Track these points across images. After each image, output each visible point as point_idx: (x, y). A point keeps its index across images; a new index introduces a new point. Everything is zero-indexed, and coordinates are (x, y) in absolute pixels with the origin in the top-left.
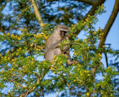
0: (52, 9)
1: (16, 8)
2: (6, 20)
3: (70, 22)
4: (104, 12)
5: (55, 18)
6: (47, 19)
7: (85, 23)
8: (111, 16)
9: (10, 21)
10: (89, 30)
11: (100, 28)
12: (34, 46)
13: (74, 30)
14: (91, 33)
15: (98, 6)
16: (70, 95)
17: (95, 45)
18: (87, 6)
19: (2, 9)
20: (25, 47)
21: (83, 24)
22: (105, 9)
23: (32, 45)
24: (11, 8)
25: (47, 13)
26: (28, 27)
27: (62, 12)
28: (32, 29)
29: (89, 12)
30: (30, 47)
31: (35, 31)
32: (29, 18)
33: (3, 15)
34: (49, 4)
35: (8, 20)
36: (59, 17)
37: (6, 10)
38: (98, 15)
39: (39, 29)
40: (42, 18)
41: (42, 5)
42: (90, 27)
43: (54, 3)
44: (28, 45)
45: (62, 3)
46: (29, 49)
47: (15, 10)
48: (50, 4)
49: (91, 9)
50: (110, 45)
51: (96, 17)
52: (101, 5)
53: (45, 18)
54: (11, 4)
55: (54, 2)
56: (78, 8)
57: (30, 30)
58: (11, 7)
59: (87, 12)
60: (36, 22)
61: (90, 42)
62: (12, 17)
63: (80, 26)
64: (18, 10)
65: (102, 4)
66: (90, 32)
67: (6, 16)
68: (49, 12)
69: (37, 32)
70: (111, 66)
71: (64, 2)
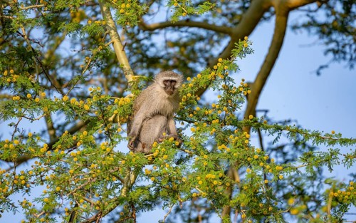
0: (152, 45)
2: (66, 65)
4: (250, 53)
5: (159, 62)
6: (145, 64)
7: (213, 73)
8: (267, 56)
9: (73, 67)
10: (223, 83)
11: (243, 80)
12: (114, 121)
13: (192, 88)
14: (227, 89)
15: (237, 42)
16: (191, 209)
18: (225, 37)
19: (57, 46)
20: (98, 123)
21: (209, 77)
22: (251, 47)
23: (111, 119)
24: (76, 44)
26: (108, 80)
27: (171, 51)
28: (116, 84)
29: (225, 49)
30: (109, 122)
31: (123, 86)
32: (109, 61)
34: (147, 35)
35: (70, 66)
36: (168, 60)
37: (65, 49)
38: (238, 58)
41: (133, 37)
42: (226, 78)
43: (156, 33)
44: (105, 118)
45: (172, 32)
46: (106, 125)
47: (83, 46)
48: (150, 34)
49: (229, 43)
50: (266, 111)
51: (235, 62)
52: (243, 39)
55: (156, 31)
56: (206, 41)
57: (113, 84)
58: (75, 41)
61: (225, 108)
62: (76, 61)
63: (204, 81)
64: (88, 49)
65: (246, 37)
66: (224, 87)
67: (65, 59)
68: (148, 50)
69: (127, 88)
70: (269, 152)
71: (176, 31)
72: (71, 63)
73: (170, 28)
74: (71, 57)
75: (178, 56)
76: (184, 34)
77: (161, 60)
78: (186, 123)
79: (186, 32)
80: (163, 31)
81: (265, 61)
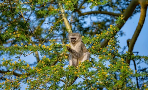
0: (85, 23)
8: (137, 27)
13: (98, 39)
19: (42, 24)
24: (50, 23)
33: (42, 29)
43: (86, 17)
45: (93, 16)
48: (83, 17)
50: (138, 53)
54: (49, 19)
55: (86, 16)
57: (66, 41)
65: (122, 15)
68: (82, 25)
70: (139, 71)
71: (95, 16)
72: (47, 32)
73: (93, 14)
75: (98, 28)
76: (99, 17)
79: (100, 16)
80: (90, 16)
81: (136, 29)
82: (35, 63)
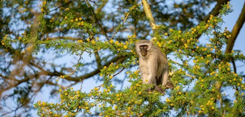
0: (166, 6)
1: (121, 4)
2: (108, 19)
3: (189, 22)
4: (231, 12)
5: (170, 17)
7: (207, 25)
9: (113, 20)
10: (213, 31)
13: (194, 34)
14: (216, 34)
15: (223, 4)
17: (221, 50)
18: (211, 2)
19: (104, 6)
21: (205, 27)
22: (231, 8)
24: (115, 5)
25: (160, 11)
26: (136, 28)
27: (179, 10)
28: (141, 31)
29: (213, 10)
31: (146, 33)
32: (137, 16)
33: (104, 13)
35: (111, 19)
36: (176, 16)
37: (109, 8)
38: (223, 15)
39: (149, 31)
40: (154, 18)
42: (215, 27)
47: (120, 6)
49: (216, 6)
50: (239, 51)
51: (221, 18)
52: (226, 3)
53: (158, 17)
56: (200, 5)
57: (139, 32)
58: (115, 3)
59: (210, 10)
60: (146, 23)
61: (215, 47)
62: (115, 16)
63: (202, 30)
64: (124, 8)
65: (228, 2)
66: (214, 33)
67: (108, 14)
68: (163, 9)
72: (112, 18)
74: (112, 13)
75: (182, 14)
77: (172, 17)
78: (190, 57)
81: (239, 18)
82: (94, 62)
